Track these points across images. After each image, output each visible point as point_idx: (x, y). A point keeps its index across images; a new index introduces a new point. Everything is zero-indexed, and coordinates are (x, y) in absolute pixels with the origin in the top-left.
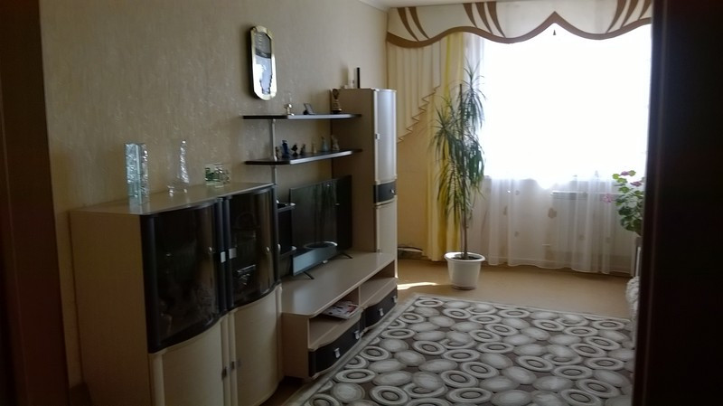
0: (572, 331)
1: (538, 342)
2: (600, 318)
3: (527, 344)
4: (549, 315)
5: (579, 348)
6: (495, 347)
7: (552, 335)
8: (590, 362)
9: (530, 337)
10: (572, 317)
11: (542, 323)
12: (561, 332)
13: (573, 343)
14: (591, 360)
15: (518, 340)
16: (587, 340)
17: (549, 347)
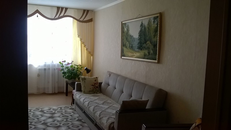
0: (58, 112)
1: (50, 117)
2: (63, 106)
3: (47, 119)
4: (47, 108)
5: (63, 116)
6: (37, 122)
7: (53, 115)
8: (68, 120)
9: (46, 117)
10: (55, 108)
11: (47, 111)
12: (54, 113)
13: (60, 116)
14: (68, 119)
15: (43, 118)
16: (64, 113)
17: (54, 118)
